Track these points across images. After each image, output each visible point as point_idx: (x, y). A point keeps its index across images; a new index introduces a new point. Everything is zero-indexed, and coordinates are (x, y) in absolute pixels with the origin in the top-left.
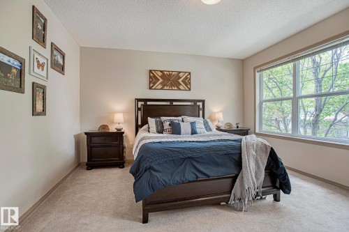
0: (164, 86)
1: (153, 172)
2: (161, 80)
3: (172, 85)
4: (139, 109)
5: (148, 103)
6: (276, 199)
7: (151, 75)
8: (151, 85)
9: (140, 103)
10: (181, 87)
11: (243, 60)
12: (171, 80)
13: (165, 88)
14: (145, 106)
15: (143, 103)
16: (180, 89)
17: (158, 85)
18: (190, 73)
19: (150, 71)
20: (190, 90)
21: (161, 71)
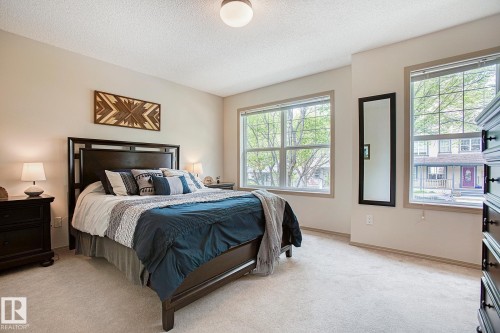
0: (120, 120)
1: (180, 251)
2: (115, 111)
3: (133, 121)
4: (76, 156)
5: (94, 147)
6: (288, 254)
7: (98, 99)
8: (98, 116)
9: (78, 147)
10: (147, 125)
11: (223, 98)
12: (131, 111)
13: (122, 124)
14: (88, 151)
15: (83, 146)
16: (144, 128)
17: (110, 118)
18: (159, 106)
19: (96, 93)
20: (159, 129)
21: (115, 96)
